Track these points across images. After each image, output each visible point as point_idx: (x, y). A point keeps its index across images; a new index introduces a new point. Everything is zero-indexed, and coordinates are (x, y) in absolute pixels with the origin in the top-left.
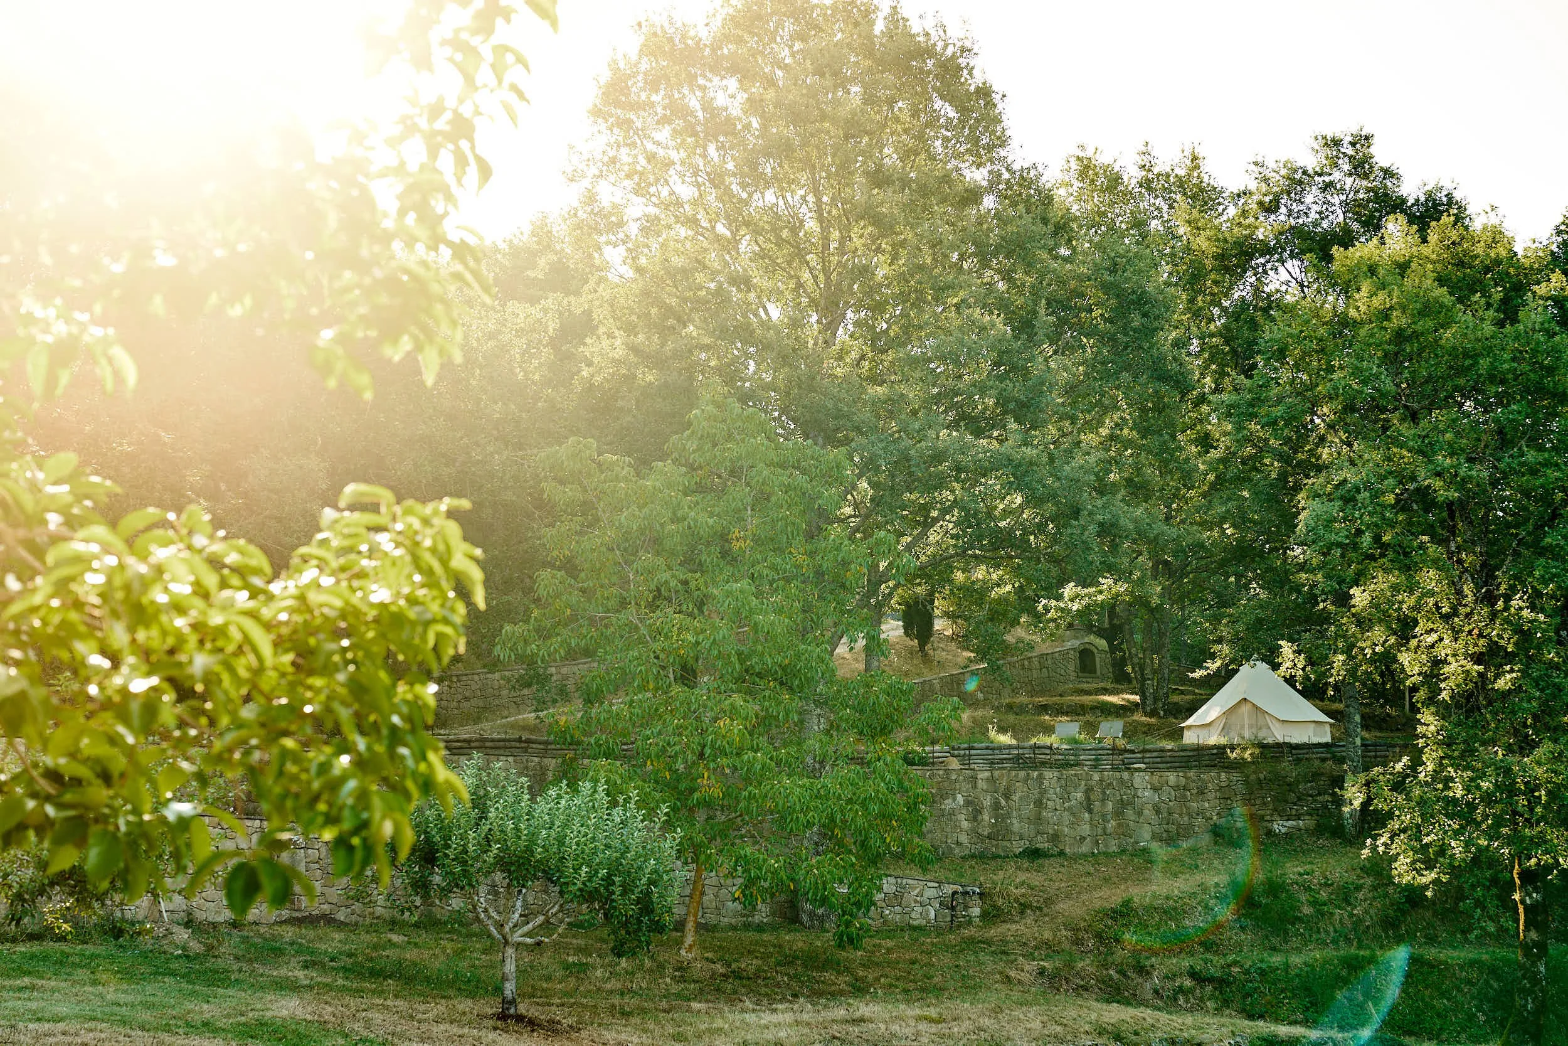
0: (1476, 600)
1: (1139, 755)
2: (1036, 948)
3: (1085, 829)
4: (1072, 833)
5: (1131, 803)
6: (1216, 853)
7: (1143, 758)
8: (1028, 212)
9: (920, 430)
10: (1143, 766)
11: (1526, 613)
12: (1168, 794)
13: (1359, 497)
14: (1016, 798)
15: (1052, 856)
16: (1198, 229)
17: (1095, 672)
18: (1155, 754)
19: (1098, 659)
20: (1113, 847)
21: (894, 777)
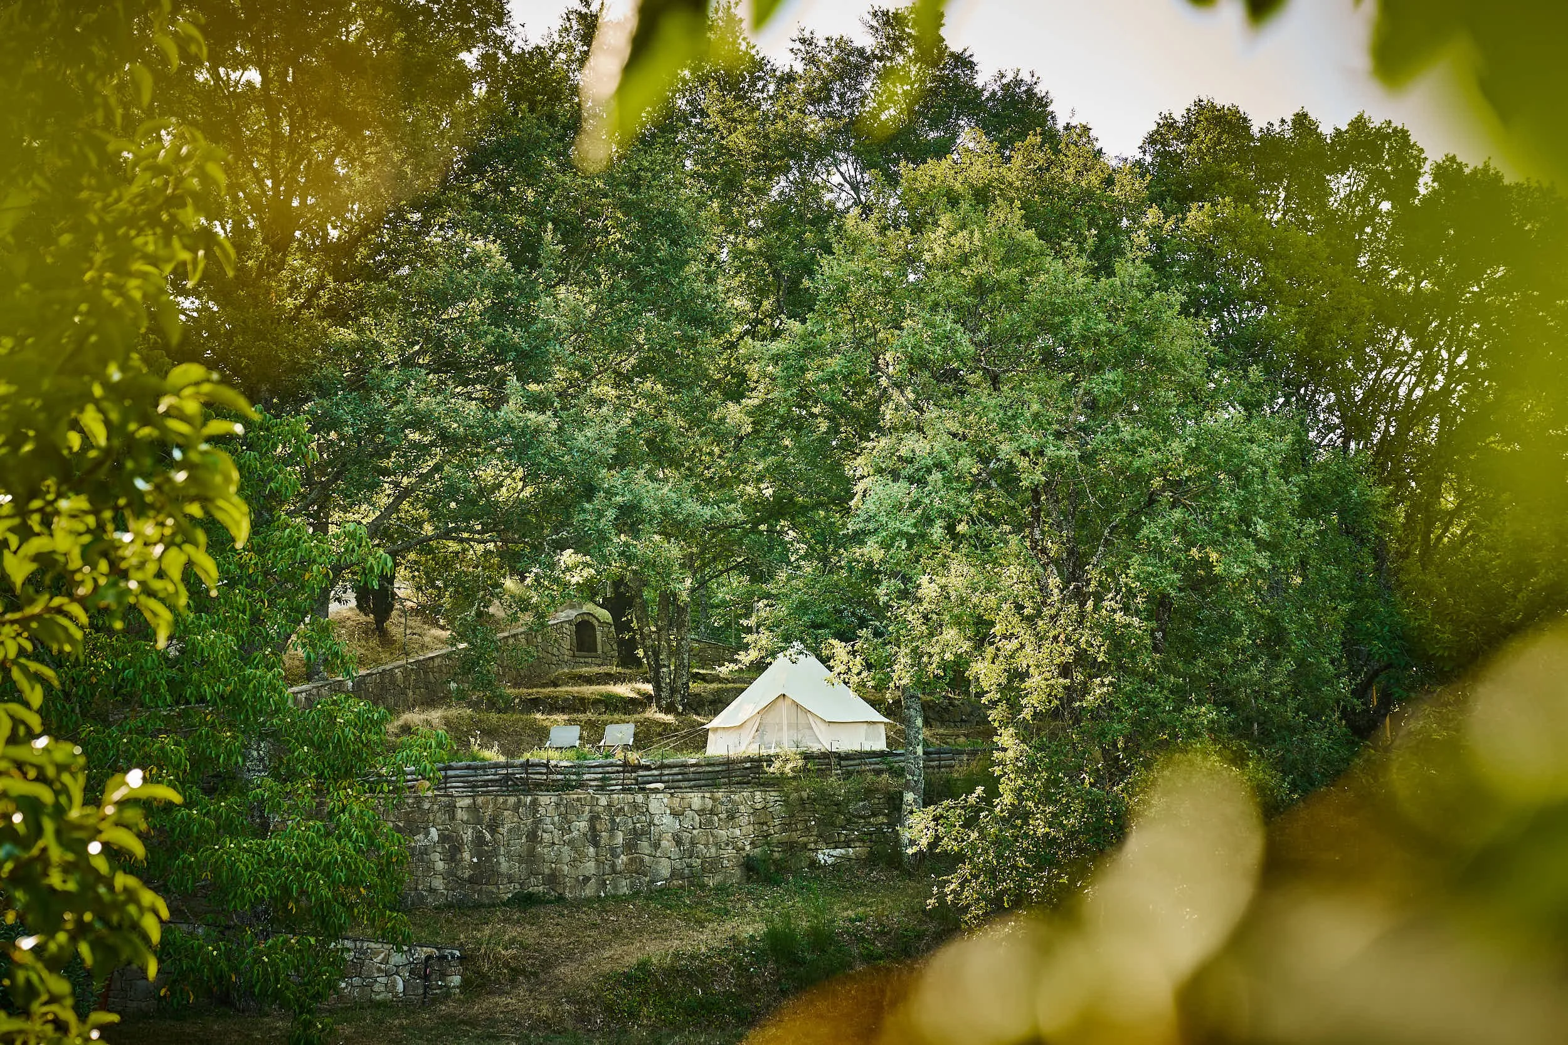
0: (1063, 599)
1: (656, 772)
2: (531, 1028)
3: (590, 867)
4: (574, 873)
5: (645, 833)
6: (749, 893)
7: (661, 775)
8: (532, 110)
9: (397, 389)
10: (660, 786)
11: (1118, 616)
12: (691, 819)
13: (930, 479)
14: (503, 830)
15: (550, 902)
16: (734, 120)
17: (596, 651)
18: (676, 770)
19: (599, 634)
20: (624, 889)
21: (363, 833)
